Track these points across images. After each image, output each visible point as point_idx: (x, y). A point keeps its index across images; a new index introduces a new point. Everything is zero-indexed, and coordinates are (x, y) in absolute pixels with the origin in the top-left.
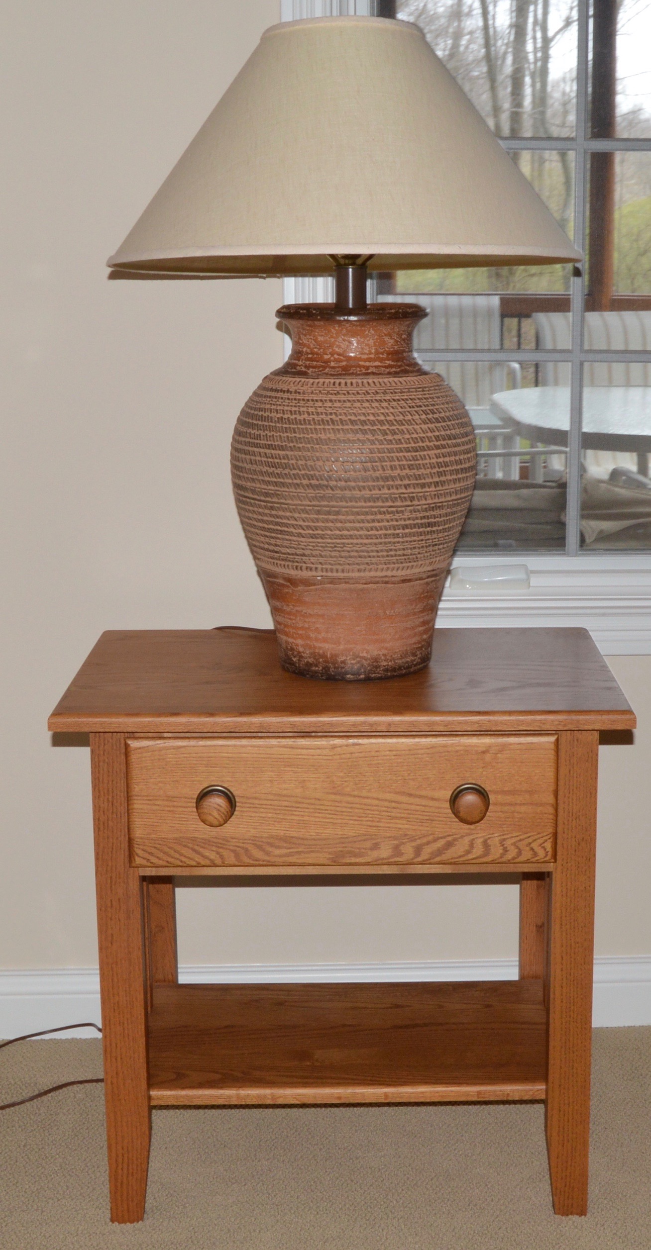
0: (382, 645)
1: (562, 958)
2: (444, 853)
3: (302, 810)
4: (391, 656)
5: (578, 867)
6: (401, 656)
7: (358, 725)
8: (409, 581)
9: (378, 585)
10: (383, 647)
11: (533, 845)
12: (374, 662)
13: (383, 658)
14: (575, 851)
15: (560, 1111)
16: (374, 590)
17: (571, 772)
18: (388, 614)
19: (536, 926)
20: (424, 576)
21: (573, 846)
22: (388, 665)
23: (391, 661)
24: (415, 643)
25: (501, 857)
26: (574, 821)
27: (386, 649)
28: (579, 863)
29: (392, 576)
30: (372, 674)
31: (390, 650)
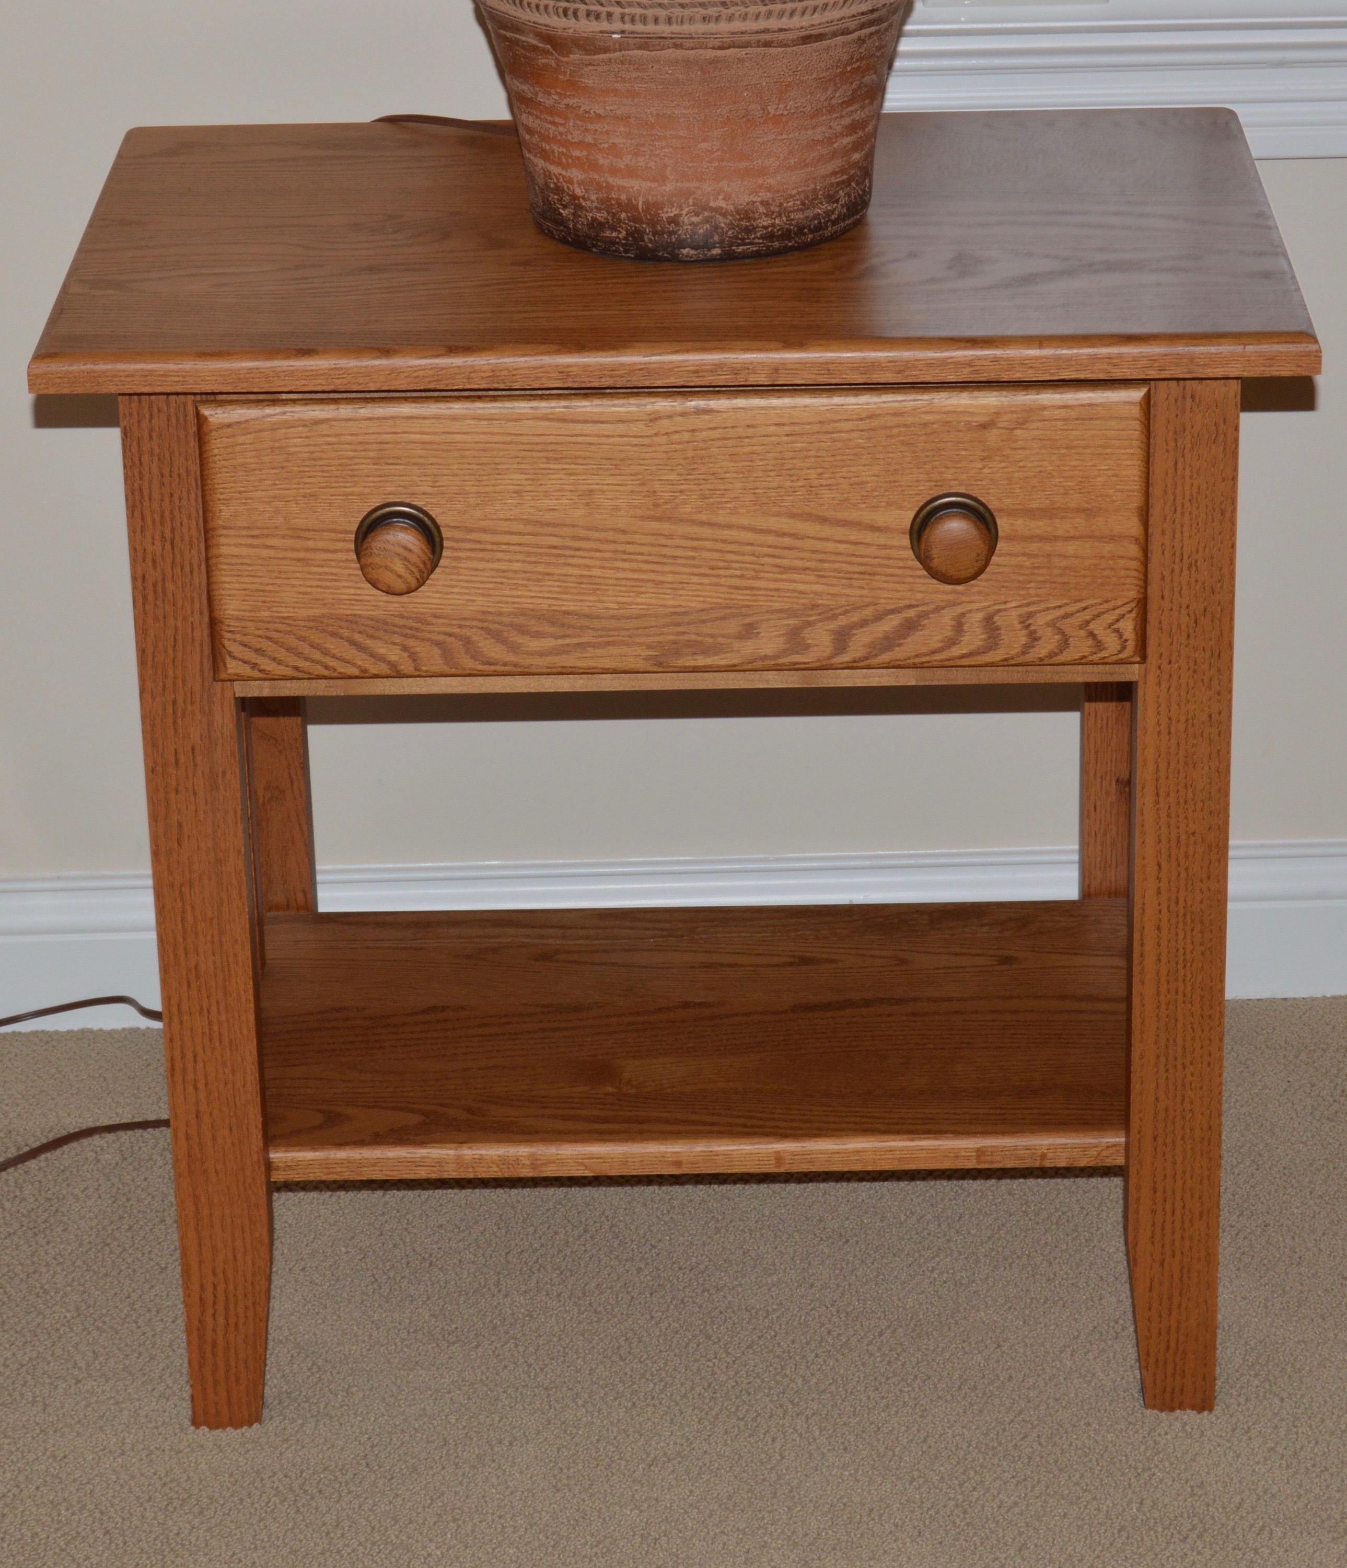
0: (760, 181)
1: (1159, 865)
2: (899, 645)
3: (586, 554)
4: (781, 205)
5: (1195, 671)
6: (803, 203)
7: (706, 371)
8: (819, 37)
9: (749, 50)
10: (761, 186)
11: (1092, 626)
12: (741, 219)
13: (762, 209)
14: (1188, 636)
15: (1155, 1191)
16: (740, 60)
17: (1180, 466)
18: (772, 111)
19: (1117, 781)
20: (852, 25)
21: (1183, 627)
22: (773, 225)
23: (780, 215)
24: (834, 173)
25: (1023, 653)
26: (1186, 572)
27: (769, 189)
28: (1195, 663)
29: (781, 30)
30: (739, 245)
31: (778, 191)
